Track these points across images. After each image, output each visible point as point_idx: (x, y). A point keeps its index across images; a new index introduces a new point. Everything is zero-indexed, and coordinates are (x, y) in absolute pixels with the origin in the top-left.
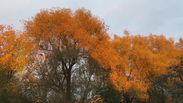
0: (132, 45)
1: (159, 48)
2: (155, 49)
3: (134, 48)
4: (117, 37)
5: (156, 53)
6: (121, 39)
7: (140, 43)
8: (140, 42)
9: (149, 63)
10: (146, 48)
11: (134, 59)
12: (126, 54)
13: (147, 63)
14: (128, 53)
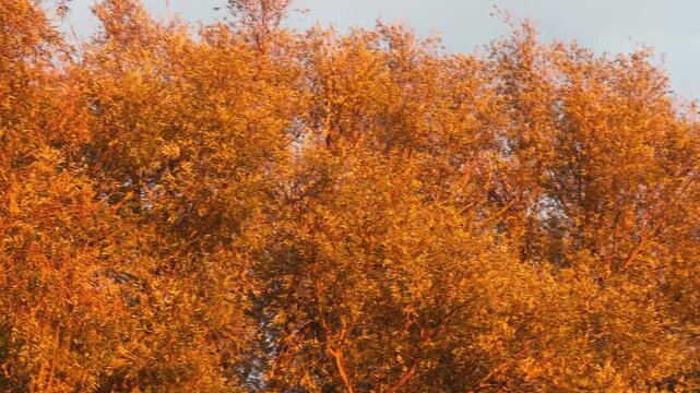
0: (303, 145)
1: (588, 204)
2: (545, 209)
3: (326, 181)
4: (135, 29)
5: (556, 256)
6: (182, 57)
7: (398, 133)
8: (398, 118)
9: (470, 366)
10: (457, 189)
11: (310, 308)
12: (228, 241)
13: (445, 357)
14: (255, 234)
